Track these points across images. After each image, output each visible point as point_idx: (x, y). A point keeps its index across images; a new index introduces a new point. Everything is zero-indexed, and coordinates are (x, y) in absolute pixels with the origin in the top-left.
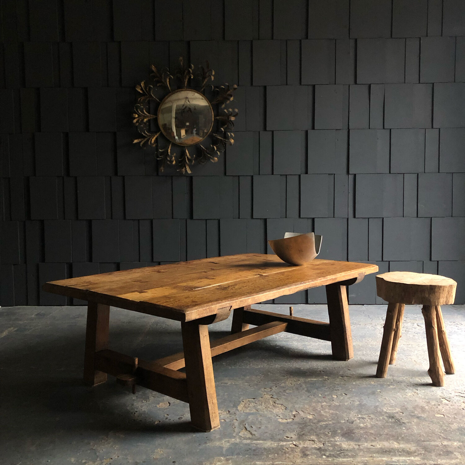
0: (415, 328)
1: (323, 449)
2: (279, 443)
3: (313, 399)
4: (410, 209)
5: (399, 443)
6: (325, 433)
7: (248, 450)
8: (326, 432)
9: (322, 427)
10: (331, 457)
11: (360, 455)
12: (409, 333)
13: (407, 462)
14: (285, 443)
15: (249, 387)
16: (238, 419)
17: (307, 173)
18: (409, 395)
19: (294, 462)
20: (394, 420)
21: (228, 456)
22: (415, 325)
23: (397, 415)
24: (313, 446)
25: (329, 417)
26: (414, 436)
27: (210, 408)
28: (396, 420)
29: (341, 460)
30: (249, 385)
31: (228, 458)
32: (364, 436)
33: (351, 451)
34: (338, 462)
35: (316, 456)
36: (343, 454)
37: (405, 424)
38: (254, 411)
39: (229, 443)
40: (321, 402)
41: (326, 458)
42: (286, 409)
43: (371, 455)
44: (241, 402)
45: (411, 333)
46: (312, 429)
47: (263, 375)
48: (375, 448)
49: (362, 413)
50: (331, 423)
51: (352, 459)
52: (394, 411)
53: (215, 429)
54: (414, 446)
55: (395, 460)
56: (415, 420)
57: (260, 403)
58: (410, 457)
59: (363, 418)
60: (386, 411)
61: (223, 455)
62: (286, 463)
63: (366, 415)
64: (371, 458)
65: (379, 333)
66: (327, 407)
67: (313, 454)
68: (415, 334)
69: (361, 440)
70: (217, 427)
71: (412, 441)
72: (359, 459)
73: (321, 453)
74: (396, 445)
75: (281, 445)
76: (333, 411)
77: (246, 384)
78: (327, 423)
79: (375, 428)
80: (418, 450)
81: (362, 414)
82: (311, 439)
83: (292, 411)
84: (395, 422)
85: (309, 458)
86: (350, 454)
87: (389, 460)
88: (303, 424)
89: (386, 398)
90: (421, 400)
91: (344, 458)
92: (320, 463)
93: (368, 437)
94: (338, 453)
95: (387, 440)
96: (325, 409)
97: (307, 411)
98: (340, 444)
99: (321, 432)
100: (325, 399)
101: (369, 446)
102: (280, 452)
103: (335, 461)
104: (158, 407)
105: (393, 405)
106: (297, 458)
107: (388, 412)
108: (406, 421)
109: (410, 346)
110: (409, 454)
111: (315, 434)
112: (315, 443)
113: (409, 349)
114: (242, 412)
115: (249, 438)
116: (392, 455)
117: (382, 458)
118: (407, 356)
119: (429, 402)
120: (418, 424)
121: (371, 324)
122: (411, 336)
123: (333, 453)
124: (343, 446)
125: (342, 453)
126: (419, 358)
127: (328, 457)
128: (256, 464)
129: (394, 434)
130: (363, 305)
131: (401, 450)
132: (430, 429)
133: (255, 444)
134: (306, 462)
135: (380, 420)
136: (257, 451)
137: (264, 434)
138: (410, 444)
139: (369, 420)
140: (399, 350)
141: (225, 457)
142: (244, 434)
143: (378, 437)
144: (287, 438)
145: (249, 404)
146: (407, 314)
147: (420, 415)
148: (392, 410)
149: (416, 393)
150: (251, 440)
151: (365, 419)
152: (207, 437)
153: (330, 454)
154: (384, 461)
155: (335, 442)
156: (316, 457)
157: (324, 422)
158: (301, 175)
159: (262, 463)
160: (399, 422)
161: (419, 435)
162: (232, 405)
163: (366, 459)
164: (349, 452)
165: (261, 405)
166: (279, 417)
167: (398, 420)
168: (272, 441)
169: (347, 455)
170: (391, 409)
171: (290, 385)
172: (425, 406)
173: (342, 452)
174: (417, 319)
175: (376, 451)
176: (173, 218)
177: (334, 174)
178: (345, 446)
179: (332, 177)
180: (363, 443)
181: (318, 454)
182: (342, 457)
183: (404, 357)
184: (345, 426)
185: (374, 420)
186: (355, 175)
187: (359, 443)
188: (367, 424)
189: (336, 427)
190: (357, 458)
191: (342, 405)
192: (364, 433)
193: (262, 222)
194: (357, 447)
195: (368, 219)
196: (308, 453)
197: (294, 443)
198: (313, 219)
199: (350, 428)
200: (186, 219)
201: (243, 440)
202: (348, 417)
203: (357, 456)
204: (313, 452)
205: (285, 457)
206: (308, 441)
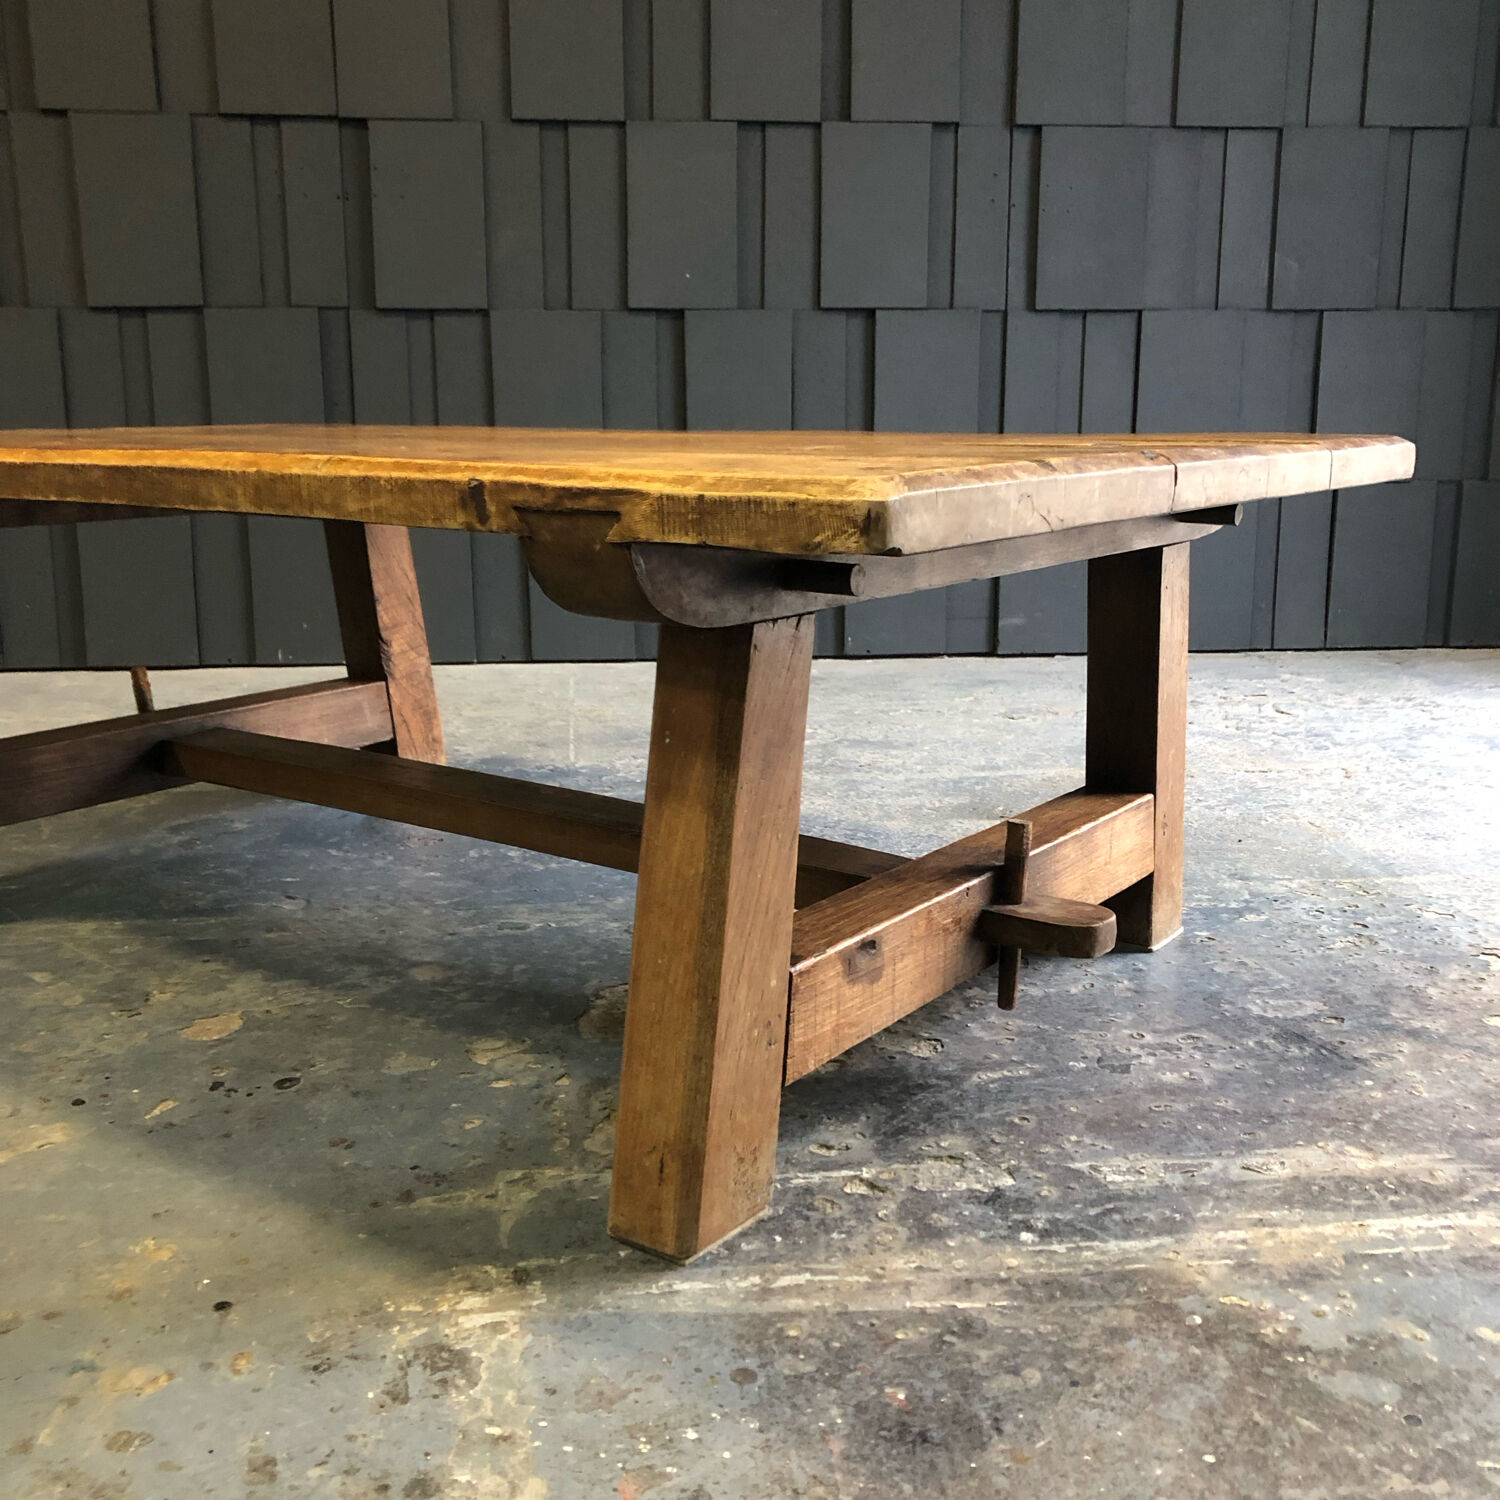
0: (1272, 720)
1: (1014, 1195)
2: (788, 1180)
4: (1244, 277)
5: (1369, 1150)
6: (1007, 1119)
8: (1008, 1114)
9: (988, 1091)
10: (1058, 1233)
11: (1205, 1220)
12: (1254, 733)
13: (1441, 1240)
14: (816, 1178)
16: (575, 1075)
17: (846, 115)
18: (1339, 945)
19: (879, 1271)
20: (1311, 1050)
21: (522, 1257)
22: (1268, 710)
23: (1316, 1029)
24: (962, 1186)
25: (1009, 1049)
26: (1429, 1116)
28: (1324, 1051)
29: (1113, 1245)
31: (525, 1270)
32: (1195, 1125)
33: (1152, 1198)
34: (1101, 1258)
35: (982, 1234)
36: (1117, 1217)
37: (1366, 1065)
39: (534, 1189)
41: (1037, 1239)
43: (1256, 1215)
44: (592, 999)
45: (1261, 734)
48: (1268, 1182)
49: (1158, 1027)
50: (1027, 1073)
51: (1167, 1240)
52: (1300, 1013)
54: (1444, 1160)
55: (1383, 1234)
56: (1406, 1046)
58: (1450, 1215)
59: (1169, 1048)
60: (1262, 1013)
61: (495, 1256)
62: (836, 1278)
63: (1177, 1032)
64: (1267, 1229)
67: (968, 1226)
68: (1275, 737)
69: (1190, 1145)
71: (1430, 1138)
72: (1202, 1239)
73: (1004, 1219)
74: (1359, 1162)
75: (798, 1188)
78: (1005, 1073)
79: (1238, 1086)
80: (1473, 1178)
81: (1155, 1032)
82: (944, 1153)
84: (1317, 1059)
85: (952, 1244)
86: (1151, 1216)
87: (1351, 1235)
89: (1245, 960)
90: (1397, 964)
91: (1127, 1237)
92: (1009, 1268)
93: (1217, 1128)
94: (1092, 1212)
95: (1311, 1141)
98: (1091, 1167)
99: (987, 1115)
101: (1235, 1172)
102: (798, 1224)
103: (1086, 1254)
104: (185, 1036)
105: (1283, 989)
106: (890, 1249)
107: (1270, 1014)
108: (1367, 1052)
109: (1273, 775)
110: (1437, 1200)
111: (957, 1124)
112: (965, 1168)
114: (595, 1042)
116: (1359, 1208)
117: (1317, 1224)
118: (1276, 807)
119: (1432, 971)
120: (1426, 1063)
122: (1266, 744)
123: (1068, 1216)
124: (1109, 1179)
125: (1110, 1211)
126: (1327, 814)
127: (1045, 1235)
128: (677, 1292)
129: (1332, 1108)
130: (1052, 655)
131: (1395, 1181)
132: (1488, 1081)
134: (938, 1265)
135: (1250, 1053)
138: (1425, 1151)
139: (1198, 1056)
140: (1237, 790)
141: (505, 1266)
142: (607, 1145)
143: (1264, 1127)
144: (824, 1152)
146: (1225, 679)
147: (1416, 1024)
148: (1287, 1008)
149: (1363, 939)
151: (1180, 1049)
152: (414, 1168)
153: (1054, 1222)
154: (1332, 1241)
155: (1062, 1160)
156: (985, 1241)
157: (992, 1070)
158: (824, 125)
159: (706, 1286)
160: (1335, 1058)
161: (1449, 1111)
163: (1241, 1234)
164: (1147, 1205)
167: (1329, 1047)
169: (1136, 1220)
170: (1281, 1002)
172: (1421, 985)
173: (1111, 1206)
175: (1278, 1193)
176: (289, 305)
177: (957, 125)
178: (1119, 1178)
179: (948, 137)
180: (1203, 1157)
181: (994, 1224)
182: (1119, 1233)
183: (1263, 811)
184: (1096, 1084)
185: (1223, 1054)
186: (1037, 130)
187: (1184, 1158)
188: (1193, 1070)
189: (1050, 1089)
190: (1196, 1236)
191: (1058, 994)
192: (1191, 1110)
193: (666, 325)
194: (1176, 1180)
195: (1085, 318)
196: (942, 1220)
197: (865, 1175)
198: (870, 313)
199: (1117, 1093)
200: (347, 309)
201: (601, 1171)
202: (1097, 1046)
203: (1189, 1222)
204: (967, 1213)
205: (828, 1245)
206: (930, 1162)
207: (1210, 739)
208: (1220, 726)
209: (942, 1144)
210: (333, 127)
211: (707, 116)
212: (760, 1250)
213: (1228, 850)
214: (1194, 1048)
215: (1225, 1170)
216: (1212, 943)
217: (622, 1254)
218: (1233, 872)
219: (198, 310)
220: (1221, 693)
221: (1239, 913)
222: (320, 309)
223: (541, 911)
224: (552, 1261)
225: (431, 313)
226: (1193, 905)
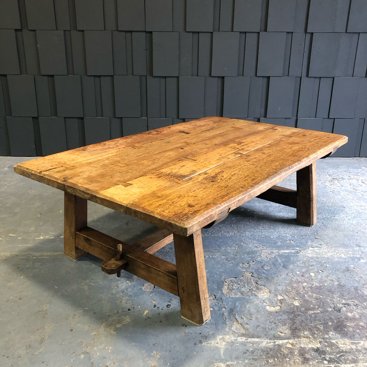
0: (361, 186)
1: (321, 350)
2: (275, 342)
3: (293, 278)
4: (360, 69)
6: (317, 326)
7: (246, 353)
8: (317, 324)
9: (312, 317)
11: (361, 360)
12: (357, 191)
14: (281, 342)
15: (227, 261)
16: (226, 307)
21: (227, 362)
22: (360, 182)
24: (310, 346)
25: (314, 304)
27: (202, 304)
30: (227, 260)
31: (228, 365)
32: (356, 330)
33: (350, 352)
35: (316, 361)
36: (343, 357)
38: (239, 295)
39: (225, 341)
40: (302, 283)
41: (328, 363)
42: (270, 292)
44: (224, 282)
45: (359, 191)
46: (302, 321)
47: (237, 246)
49: (345, 297)
50: (319, 312)
53: (207, 321)
57: (243, 284)
59: (348, 305)
61: (222, 361)
63: (349, 299)
65: (331, 191)
66: (309, 289)
67: (314, 359)
68: (362, 193)
69: (356, 336)
70: (208, 319)
73: (320, 356)
75: (277, 345)
76: (317, 294)
77: (223, 257)
78: (315, 312)
79: (364, 318)
81: (345, 299)
82: (305, 336)
83: (276, 295)
85: (311, 363)
86: (350, 358)
88: (292, 313)
89: (362, 276)
93: (361, 332)
94: (338, 356)
96: (308, 292)
97: (292, 294)
98: (336, 342)
99: (313, 324)
100: (304, 278)
102: (279, 355)
104: (144, 289)
106: (298, 364)
109: (363, 207)
111: (307, 327)
112: (310, 341)
113: (363, 211)
114: (228, 297)
115: (243, 335)
121: (320, 180)
122: (361, 196)
123: (333, 357)
124: (340, 346)
127: (329, 361)
133: (251, 343)
136: (255, 353)
137: (256, 328)
139: (355, 308)
140: (355, 213)
141: (224, 363)
142: (237, 329)
144: (280, 334)
145: (233, 286)
146: (349, 169)
150: (245, 337)
151: (350, 305)
152: (200, 334)
153: (330, 358)
155: (330, 339)
156: (317, 363)
157: (311, 310)
158: (260, 33)
162: (216, 287)
164: (349, 354)
165: (245, 287)
166: (267, 303)
168: (267, 338)
169: (347, 359)
171: (266, 258)
173: (341, 354)
174: (359, 174)
176: (133, 75)
177: (293, 32)
178: (342, 346)
179: (290, 35)
180: (359, 340)
181: (318, 358)
182: (344, 362)
183: (362, 221)
184: (334, 316)
185: (360, 307)
186: (312, 34)
187: (355, 340)
188: (354, 312)
189: (325, 317)
190: (360, 364)
191: (323, 286)
192: (355, 325)
193: (220, 80)
194: (354, 347)
195: (320, 79)
196: (307, 356)
197: (291, 342)
198: (269, 77)
199: (339, 319)
200: (146, 76)
201: (237, 337)
202: (333, 303)
203: (358, 360)
204: (312, 354)
205: (286, 362)
206: (303, 338)
207: (347, 193)
208: (349, 188)
209: (305, 333)
210: (144, 33)
211: (232, 31)
212: (273, 362)
213: (355, 236)
214: (354, 305)
215: (364, 345)
216: (354, 270)
217: (246, 361)
218: (357, 244)
219: (112, 76)
220: (348, 174)
221: (359, 259)
222: (140, 76)
223: (207, 251)
224: (233, 363)
225: (165, 77)
226: (349, 255)
